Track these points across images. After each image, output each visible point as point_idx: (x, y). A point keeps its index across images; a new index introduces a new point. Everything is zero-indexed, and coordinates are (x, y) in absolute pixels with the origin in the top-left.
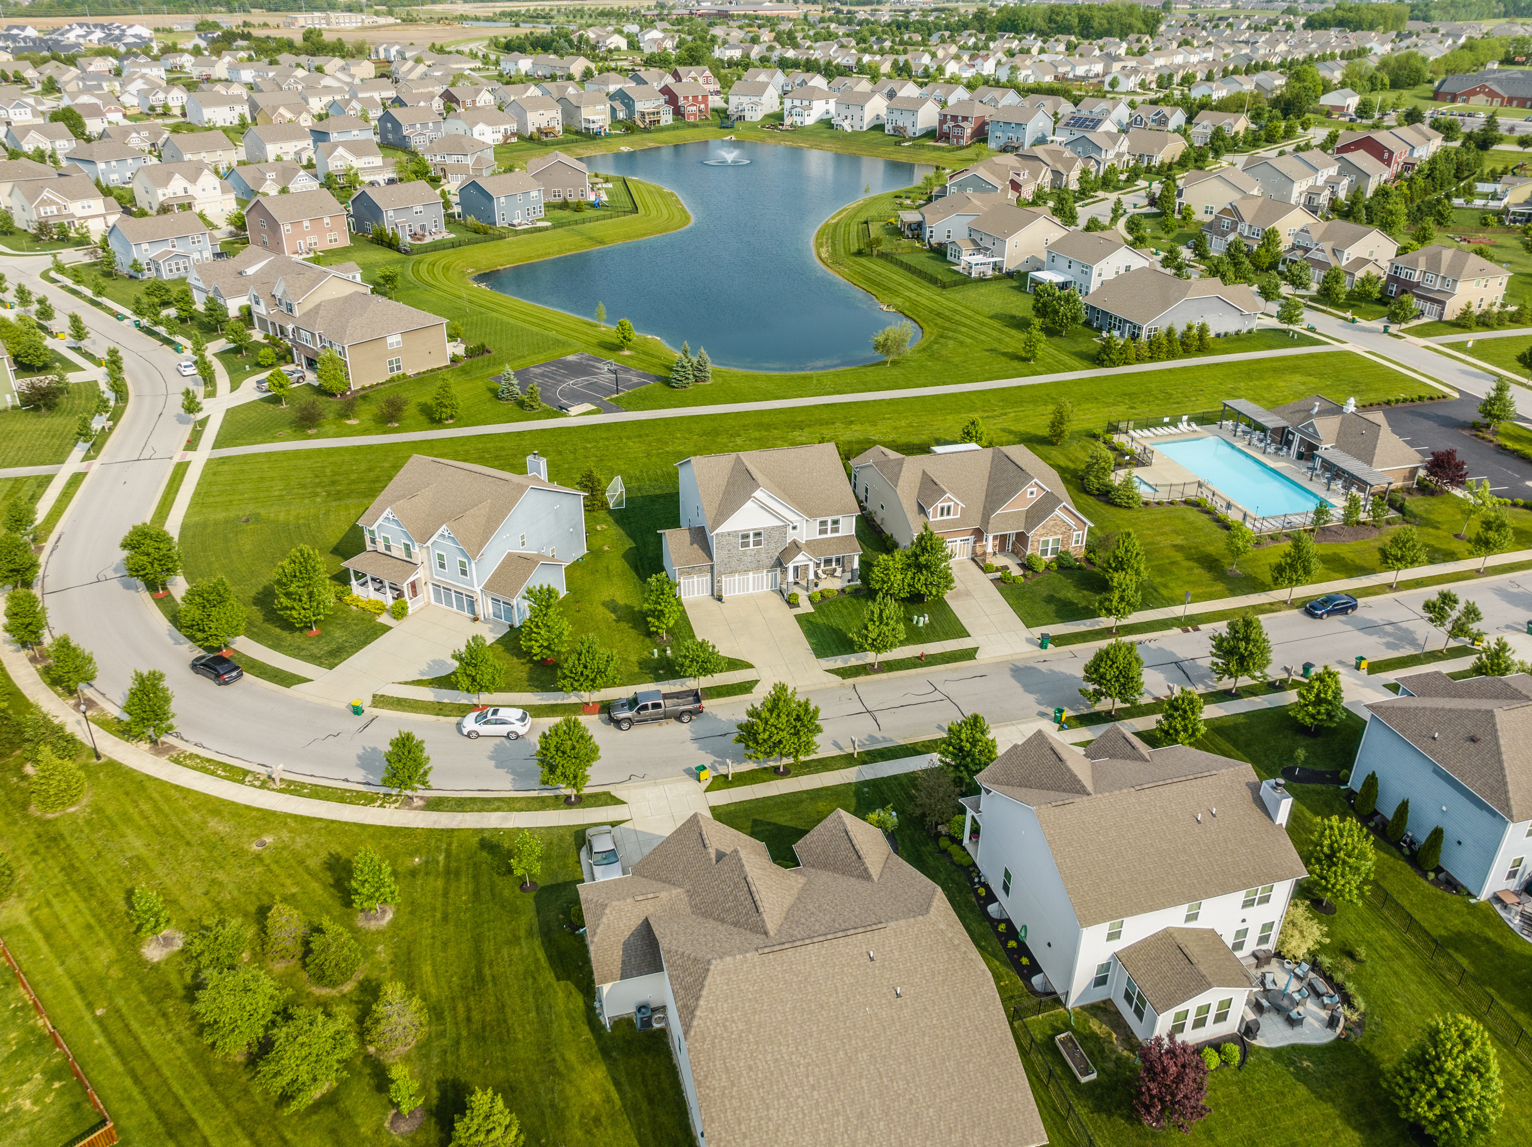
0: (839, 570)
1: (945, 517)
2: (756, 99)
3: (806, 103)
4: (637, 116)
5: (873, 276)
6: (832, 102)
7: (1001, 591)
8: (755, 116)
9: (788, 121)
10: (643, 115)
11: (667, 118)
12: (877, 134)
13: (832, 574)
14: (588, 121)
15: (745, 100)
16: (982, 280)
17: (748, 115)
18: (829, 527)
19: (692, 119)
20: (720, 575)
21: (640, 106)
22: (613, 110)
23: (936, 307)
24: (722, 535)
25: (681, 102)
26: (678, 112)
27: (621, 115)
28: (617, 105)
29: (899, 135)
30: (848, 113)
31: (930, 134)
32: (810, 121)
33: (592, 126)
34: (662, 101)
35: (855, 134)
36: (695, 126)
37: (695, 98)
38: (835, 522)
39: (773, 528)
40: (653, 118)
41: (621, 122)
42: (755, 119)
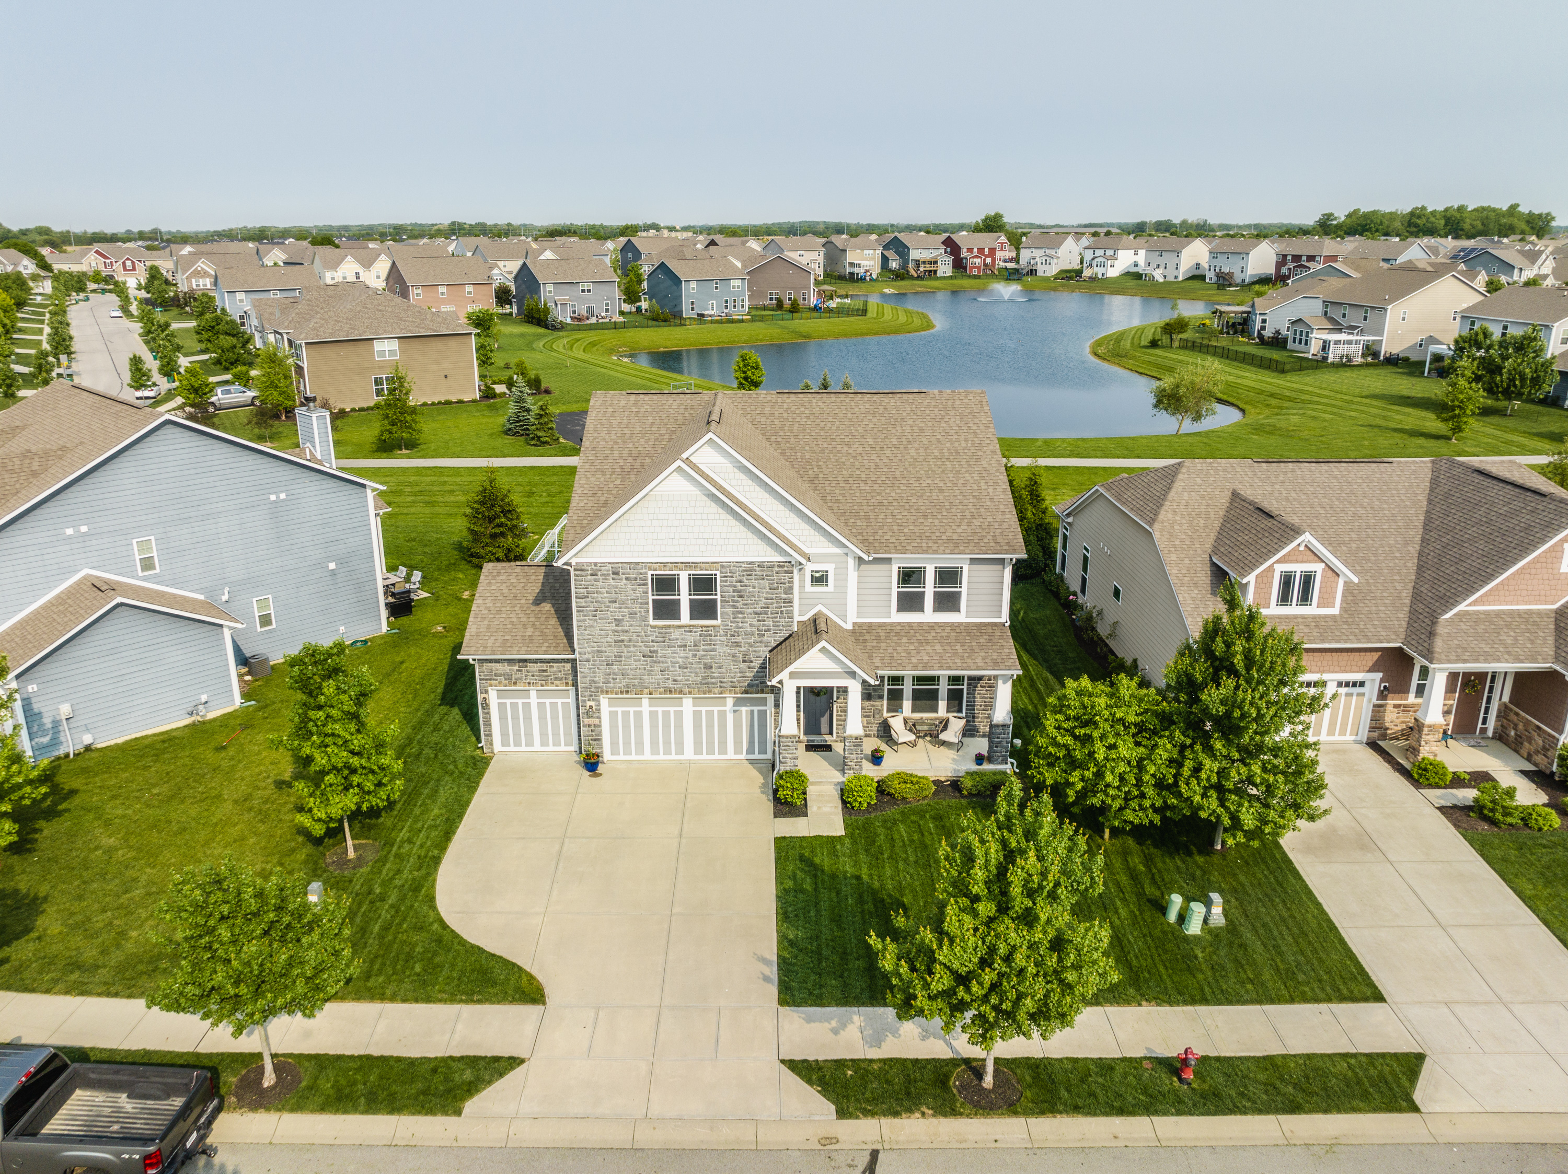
0: (958, 723)
2: (1052, 252)
3: (1110, 253)
4: (911, 265)
6: (1142, 253)
7: (1477, 845)
8: (1051, 270)
9: (1087, 273)
10: (917, 263)
11: (945, 269)
12: (1197, 284)
13: (933, 731)
14: (852, 266)
15: (1038, 253)
16: (1344, 365)
17: (1041, 269)
18: (930, 589)
19: (975, 272)
20: (597, 692)
21: (914, 255)
22: (885, 260)
24: (595, 571)
25: (964, 253)
26: (959, 265)
27: (894, 265)
28: (890, 254)
29: (1224, 281)
30: (1162, 261)
31: (1264, 280)
32: (1113, 272)
33: (856, 270)
34: (942, 251)
35: (1166, 283)
36: (977, 277)
37: (981, 250)
38: (951, 576)
39: (750, 569)
40: (928, 267)
41: (890, 271)
42: (1047, 274)
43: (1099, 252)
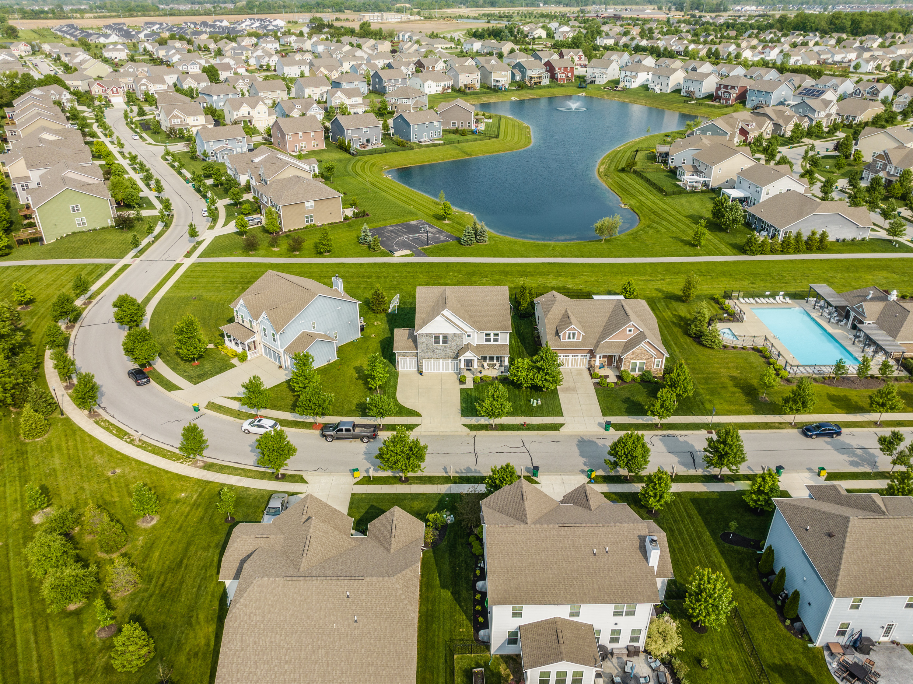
0: (498, 365)
1: (571, 340)
2: (604, 71)
3: (634, 74)
4: (527, 79)
5: (624, 185)
6: (651, 74)
7: (597, 391)
8: (602, 81)
9: (621, 85)
10: (531, 78)
11: (546, 81)
12: (676, 95)
13: (493, 366)
14: (495, 81)
15: (597, 71)
16: (694, 192)
17: (597, 80)
18: (492, 338)
19: (562, 82)
20: (422, 359)
21: (529, 73)
22: (513, 75)
23: (654, 207)
24: (423, 335)
25: (556, 71)
26: (553, 77)
27: (518, 78)
28: (516, 72)
29: (690, 95)
30: (659, 81)
31: (710, 97)
32: (634, 85)
33: (497, 84)
34: (544, 70)
35: (662, 94)
36: (562, 86)
37: (565, 69)
38: (497, 335)
39: (455, 334)
40: (537, 80)
41: (516, 82)
42: (601, 83)
43: (628, 73)
